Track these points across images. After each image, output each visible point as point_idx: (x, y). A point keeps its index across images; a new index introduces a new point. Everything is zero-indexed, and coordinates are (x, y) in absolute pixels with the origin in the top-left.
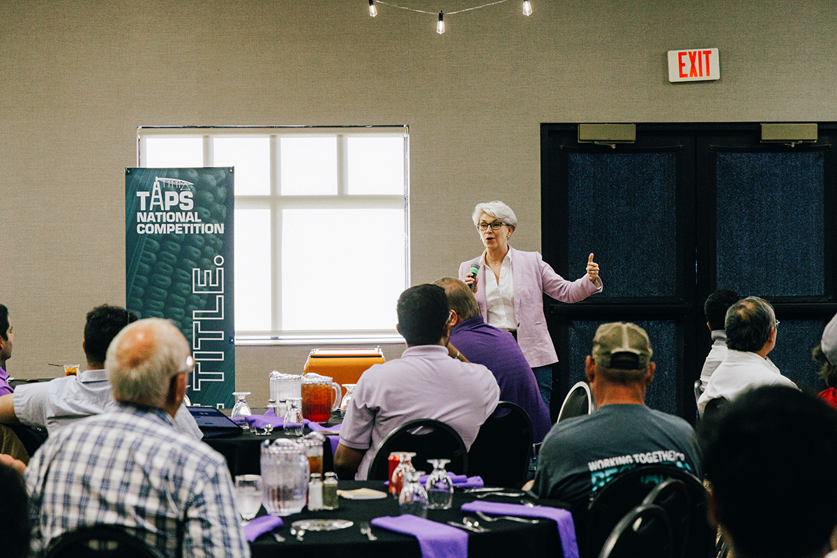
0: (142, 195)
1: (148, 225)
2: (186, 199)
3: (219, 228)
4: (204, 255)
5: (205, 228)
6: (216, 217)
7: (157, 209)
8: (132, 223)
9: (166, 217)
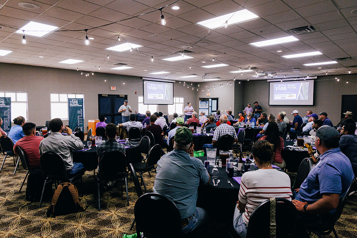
0: (71, 101)
1: (71, 105)
2: (77, 102)
3: (81, 106)
4: (79, 109)
5: (79, 106)
6: (81, 104)
7: (73, 103)
8: (69, 105)
9: (74, 104)
